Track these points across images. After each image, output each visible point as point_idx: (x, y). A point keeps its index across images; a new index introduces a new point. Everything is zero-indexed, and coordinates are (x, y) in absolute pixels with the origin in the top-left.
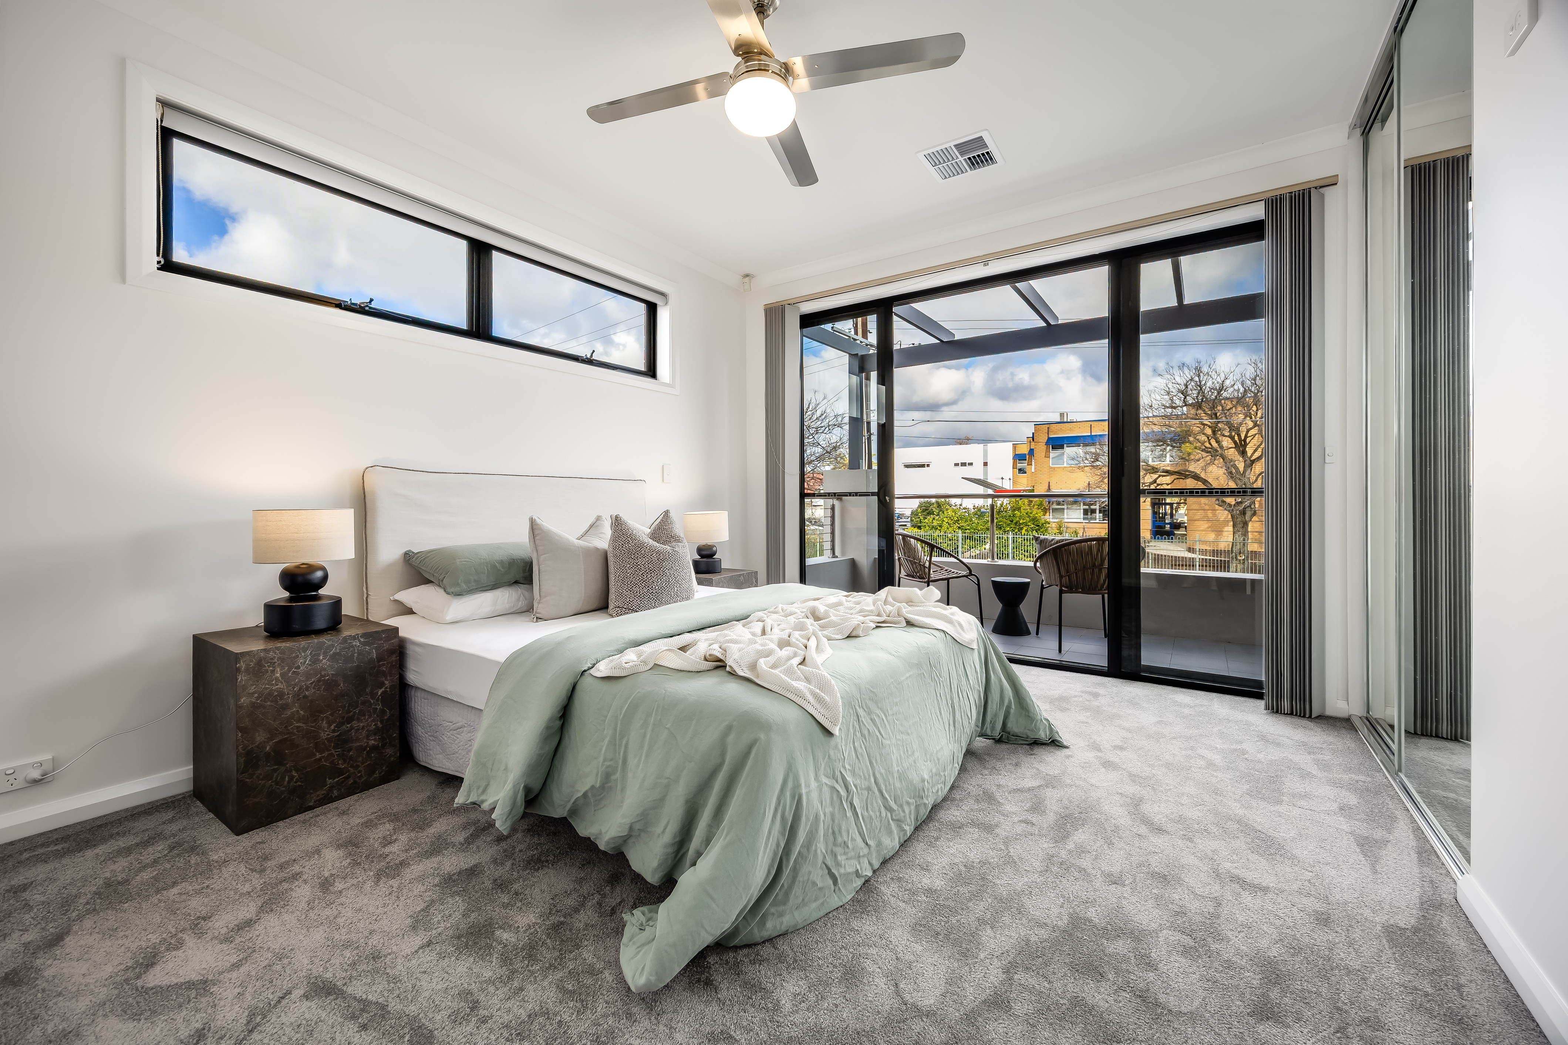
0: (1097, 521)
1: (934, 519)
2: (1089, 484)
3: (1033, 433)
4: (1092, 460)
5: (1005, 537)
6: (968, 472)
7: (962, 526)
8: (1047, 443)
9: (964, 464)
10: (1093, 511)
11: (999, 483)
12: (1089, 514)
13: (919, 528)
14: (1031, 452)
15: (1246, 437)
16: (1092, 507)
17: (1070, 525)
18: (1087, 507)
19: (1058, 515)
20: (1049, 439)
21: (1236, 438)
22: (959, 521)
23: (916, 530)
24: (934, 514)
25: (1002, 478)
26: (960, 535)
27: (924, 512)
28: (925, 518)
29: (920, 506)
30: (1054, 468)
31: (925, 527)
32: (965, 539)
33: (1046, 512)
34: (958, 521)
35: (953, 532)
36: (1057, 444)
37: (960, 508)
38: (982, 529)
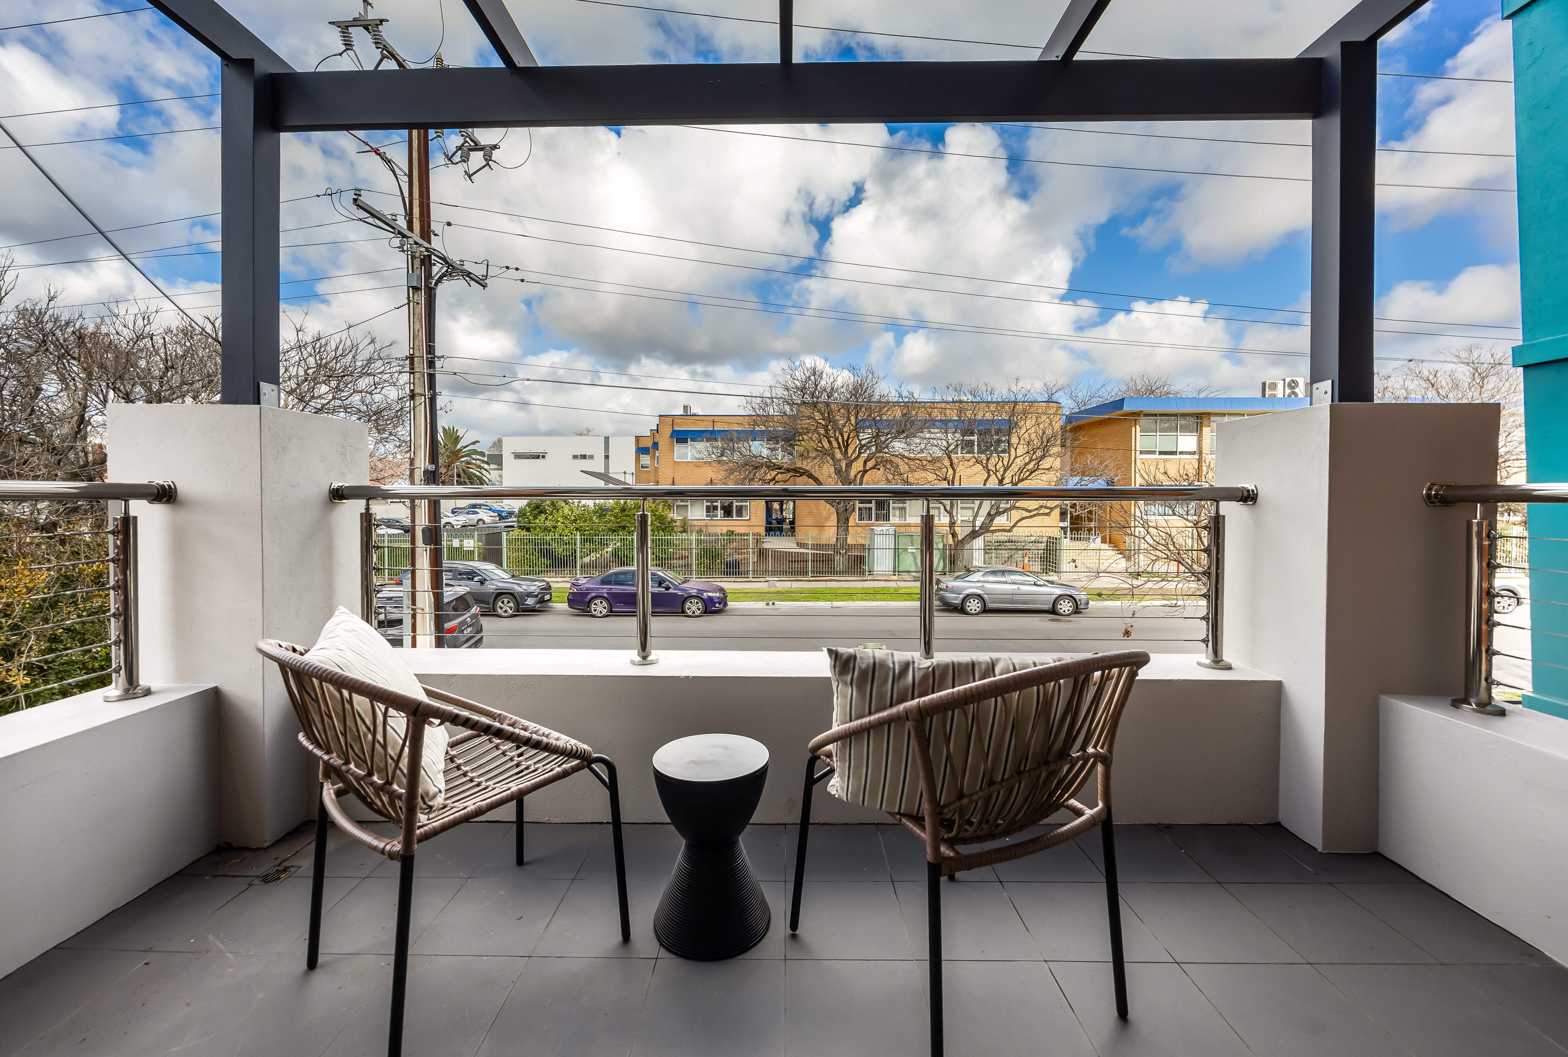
0: (719, 518)
1: (546, 519)
2: (711, 480)
3: (658, 425)
4: (719, 455)
5: (630, 538)
6: (587, 465)
7: (581, 527)
8: (672, 437)
9: (584, 457)
10: (715, 508)
11: (621, 477)
12: (712, 510)
13: (528, 530)
14: (656, 445)
15: (848, 438)
16: (715, 504)
17: (694, 523)
18: (709, 504)
19: (682, 512)
20: (674, 432)
21: (840, 440)
22: (577, 520)
23: (524, 533)
24: (546, 513)
25: (625, 473)
26: (578, 537)
27: (534, 510)
28: (535, 518)
29: (529, 505)
30: (678, 463)
31: (535, 529)
32: (584, 541)
33: (670, 510)
34: (579, 520)
35: (569, 534)
36: (681, 437)
37: (578, 505)
38: (603, 530)
